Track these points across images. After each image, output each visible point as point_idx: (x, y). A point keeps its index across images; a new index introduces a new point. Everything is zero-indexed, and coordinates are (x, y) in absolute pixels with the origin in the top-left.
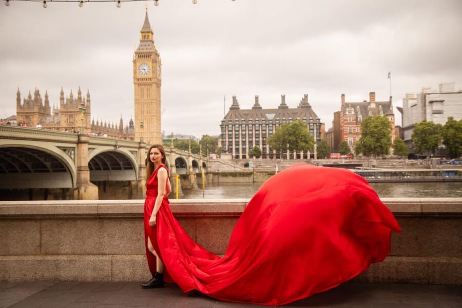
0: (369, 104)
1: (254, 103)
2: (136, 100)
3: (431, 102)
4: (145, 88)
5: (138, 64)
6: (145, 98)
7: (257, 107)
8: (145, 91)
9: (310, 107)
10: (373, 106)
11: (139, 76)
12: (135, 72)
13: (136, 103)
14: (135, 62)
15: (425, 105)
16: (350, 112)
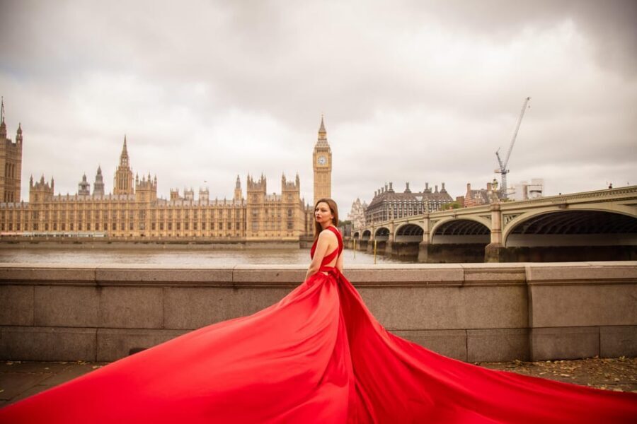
0: (487, 191)
1: (405, 188)
2: (315, 184)
3: (532, 191)
4: (322, 175)
5: (317, 157)
6: (322, 182)
7: (408, 191)
8: (322, 178)
9: (446, 192)
10: (490, 193)
11: (318, 166)
12: (314, 163)
13: (315, 186)
14: (314, 155)
15: (526, 193)
16: (478, 197)
